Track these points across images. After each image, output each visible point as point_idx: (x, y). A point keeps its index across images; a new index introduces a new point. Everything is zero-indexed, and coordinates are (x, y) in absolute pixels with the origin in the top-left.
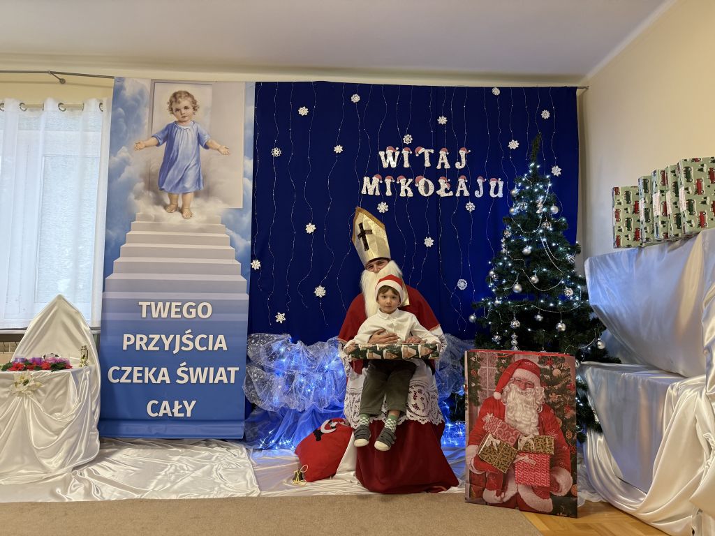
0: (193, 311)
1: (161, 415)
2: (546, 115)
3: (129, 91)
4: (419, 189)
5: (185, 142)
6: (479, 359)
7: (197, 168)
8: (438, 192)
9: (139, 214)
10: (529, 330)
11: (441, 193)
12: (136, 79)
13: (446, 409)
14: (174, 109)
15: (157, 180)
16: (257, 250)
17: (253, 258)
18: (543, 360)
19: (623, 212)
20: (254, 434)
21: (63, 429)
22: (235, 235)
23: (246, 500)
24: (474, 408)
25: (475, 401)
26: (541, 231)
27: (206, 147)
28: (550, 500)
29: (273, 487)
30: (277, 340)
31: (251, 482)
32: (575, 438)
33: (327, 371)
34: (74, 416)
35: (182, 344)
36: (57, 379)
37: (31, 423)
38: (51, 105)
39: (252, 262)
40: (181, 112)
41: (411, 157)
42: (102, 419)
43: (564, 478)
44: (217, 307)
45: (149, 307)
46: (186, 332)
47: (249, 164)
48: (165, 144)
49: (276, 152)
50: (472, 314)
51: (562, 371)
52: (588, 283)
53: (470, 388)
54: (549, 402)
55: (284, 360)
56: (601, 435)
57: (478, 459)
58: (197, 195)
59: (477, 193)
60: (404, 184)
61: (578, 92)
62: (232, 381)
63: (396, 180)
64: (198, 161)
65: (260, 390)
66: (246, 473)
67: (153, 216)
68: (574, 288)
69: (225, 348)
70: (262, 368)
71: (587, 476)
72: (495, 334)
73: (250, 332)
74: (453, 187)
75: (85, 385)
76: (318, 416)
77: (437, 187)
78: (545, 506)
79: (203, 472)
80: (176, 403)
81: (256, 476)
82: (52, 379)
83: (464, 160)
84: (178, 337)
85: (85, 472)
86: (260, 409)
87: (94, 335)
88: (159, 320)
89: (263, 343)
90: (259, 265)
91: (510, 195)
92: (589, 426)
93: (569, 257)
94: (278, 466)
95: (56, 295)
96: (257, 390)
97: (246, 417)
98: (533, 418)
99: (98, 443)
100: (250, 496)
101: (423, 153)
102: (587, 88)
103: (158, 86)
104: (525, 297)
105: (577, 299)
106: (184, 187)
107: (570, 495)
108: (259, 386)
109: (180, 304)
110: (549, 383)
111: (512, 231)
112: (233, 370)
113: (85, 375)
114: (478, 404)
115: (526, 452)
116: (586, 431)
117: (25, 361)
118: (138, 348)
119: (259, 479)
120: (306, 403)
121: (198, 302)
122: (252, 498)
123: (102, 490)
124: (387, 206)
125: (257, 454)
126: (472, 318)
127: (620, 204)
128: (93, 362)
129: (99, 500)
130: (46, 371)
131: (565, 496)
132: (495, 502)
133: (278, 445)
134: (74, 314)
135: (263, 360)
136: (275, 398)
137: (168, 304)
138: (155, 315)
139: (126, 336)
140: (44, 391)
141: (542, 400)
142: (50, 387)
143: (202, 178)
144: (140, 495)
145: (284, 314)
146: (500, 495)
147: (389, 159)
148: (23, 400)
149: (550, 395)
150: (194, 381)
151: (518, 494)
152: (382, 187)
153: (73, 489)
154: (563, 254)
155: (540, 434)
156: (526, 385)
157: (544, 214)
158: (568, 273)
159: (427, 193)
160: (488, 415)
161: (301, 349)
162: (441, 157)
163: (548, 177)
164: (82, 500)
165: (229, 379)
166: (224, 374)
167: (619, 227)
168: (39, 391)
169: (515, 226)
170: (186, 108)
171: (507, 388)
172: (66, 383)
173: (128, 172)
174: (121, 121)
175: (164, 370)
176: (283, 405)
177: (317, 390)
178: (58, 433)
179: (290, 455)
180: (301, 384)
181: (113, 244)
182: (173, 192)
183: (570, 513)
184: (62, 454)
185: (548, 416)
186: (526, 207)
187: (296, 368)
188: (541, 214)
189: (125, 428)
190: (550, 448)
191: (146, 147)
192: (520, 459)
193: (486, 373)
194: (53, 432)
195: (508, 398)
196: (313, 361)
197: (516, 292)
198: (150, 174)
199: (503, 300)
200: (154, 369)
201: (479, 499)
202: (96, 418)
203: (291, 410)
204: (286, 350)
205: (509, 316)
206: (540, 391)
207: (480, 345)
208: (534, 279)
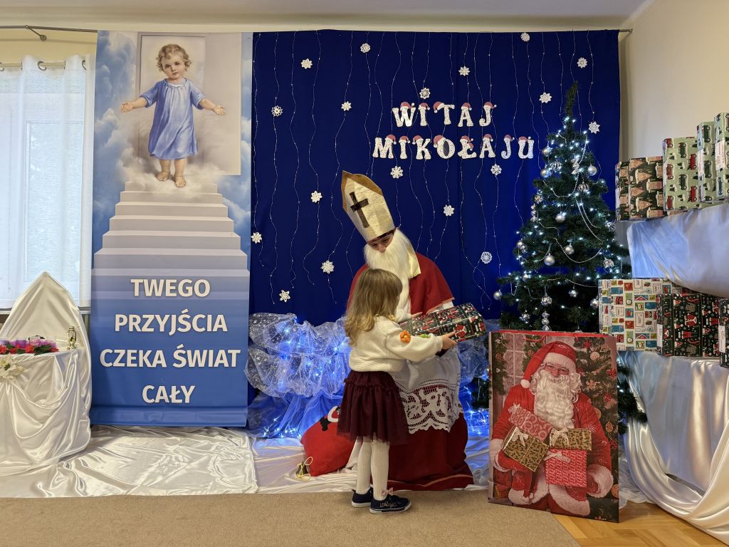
0: (190, 289)
1: (157, 401)
2: (582, 63)
3: (114, 46)
4: (438, 150)
5: (177, 102)
6: (505, 342)
7: (190, 131)
8: (460, 154)
9: (128, 183)
10: (563, 307)
11: (463, 154)
12: (122, 33)
13: (468, 395)
14: (164, 65)
15: (146, 145)
16: (258, 222)
17: (253, 230)
18: (579, 342)
19: (676, 168)
20: (257, 422)
21: (48, 417)
22: (234, 206)
23: (242, 498)
24: (499, 397)
25: (500, 390)
26: (577, 194)
27: (200, 107)
28: (587, 502)
29: (273, 483)
30: (281, 320)
31: (250, 477)
32: (616, 431)
33: (336, 354)
34: (60, 403)
35: (179, 325)
36: (40, 364)
37: (14, 410)
38: (30, 64)
39: (252, 235)
40: (171, 69)
41: (429, 114)
42: (94, 405)
43: (603, 478)
44: (216, 284)
45: (141, 285)
46: (183, 312)
47: (248, 125)
48: (155, 104)
49: (277, 111)
50: (497, 290)
51: (601, 354)
52: (631, 253)
53: (494, 374)
54: (586, 391)
55: (289, 342)
56: (644, 426)
57: (503, 455)
58: (190, 161)
59: (503, 154)
60: (421, 145)
61: (621, 36)
62: (234, 364)
63: (412, 141)
64: (191, 123)
65: (264, 374)
66: (246, 465)
67: (144, 186)
68: (614, 259)
69: (225, 329)
70: (266, 350)
71: (629, 472)
72: (523, 311)
73: (252, 311)
74: (477, 146)
75: (72, 370)
76: (328, 403)
77: (459, 147)
78: (581, 509)
79: (200, 464)
80: (174, 388)
81: (256, 469)
82: (35, 363)
83: (489, 117)
84: (174, 317)
85: (73, 463)
86: (264, 395)
87: (83, 316)
88: (154, 298)
89: (267, 324)
90: (261, 239)
91: (542, 155)
92: (630, 416)
93: (608, 224)
94: (282, 458)
95: (42, 272)
96: (260, 374)
97: (249, 404)
98: (567, 409)
99: (88, 431)
100: (246, 492)
101: (442, 110)
102: (630, 31)
103: (146, 41)
104: (558, 270)
105: (617, 271)
106: (176, 152)
107: (610, 496)
108: (262, 370)
109: (175, 281)
110: (586, 369)
111: (545, 196)
112: (234, 352)
113: (72, 359)
114: (503, 393)
115: (559, 448)
116: (627, 421)
117: (7, 343)
118: (131, 329)
119: (259, 472)
120: (314, 387)
121: (194, 280)
122: (248, 495)
123: (87, 484)
124: (402, 171)
125: (261, 444)
126: (498, 294)
127: (673, 158)
128: (83, 345)
129: (82, 496)
130: (29, 354)
131: (605, 497)
132: (522, 503)
133: (284, 434)
134: (61, 293)
135: (267, 342)
136: (280, 383)
137: (162, 282)
138: (149, 293)
139: (118, 317)
140: (27, 376)
141: (577, 388)
142: (33, 372)
143: (195, 142)
144: (125, 492)
145: (288, 292)
146: (529, 495)
147: (403, 116)
148: (4, 387)
149: (587, 383)
150: (192, 364)
151: (549, 495)
152: (396, 149)
153: (56, 482)
154: (602, 221)
155: (575, 427)
156: (559, 371)
157: (580, 175)
158: (608, 243)
159: (446, 154)
160: (515, 406)
161: (308, 330)
162: (463, 114)
163: (585, 132)
164: (63, 496)
165: (230, 361)
166: (224, 357)
167: (671, 186)
168: (22, 376)
169: (548, 189)
170: (177, 64)
171: (537, 375)
172: (51, 368)
173: (116, 137)
174: (107, 80)
175: (160, 353)
176: (288, 391)
177: (326, 375)
178: (43, 421)
179: (296, 444)
180: (308, 368)
181: (101, 216)
182: (164, 158)
183: (611, 516)
184: (47, 444)
185: (584, 406)
186: (560, 168)
187: (302, 350)
188: (577, 174)
189: (119, 415)
190: (587, 443)
191: (134, 108)
192: (551, 456)
193: (512, 358)
194: (37, 420)
195: (538, 387)
196: (320, 343)
197: (548, 264)
198: (139, 138)
199: (533, 273)
200: (149, 352)
201: (504, 499)
202: (87, 405)
203: (297, 396)
204: (292, 331)
205: (540, 292)
206: (575, 378)
207: (506, 324)
208: (569, 249)
